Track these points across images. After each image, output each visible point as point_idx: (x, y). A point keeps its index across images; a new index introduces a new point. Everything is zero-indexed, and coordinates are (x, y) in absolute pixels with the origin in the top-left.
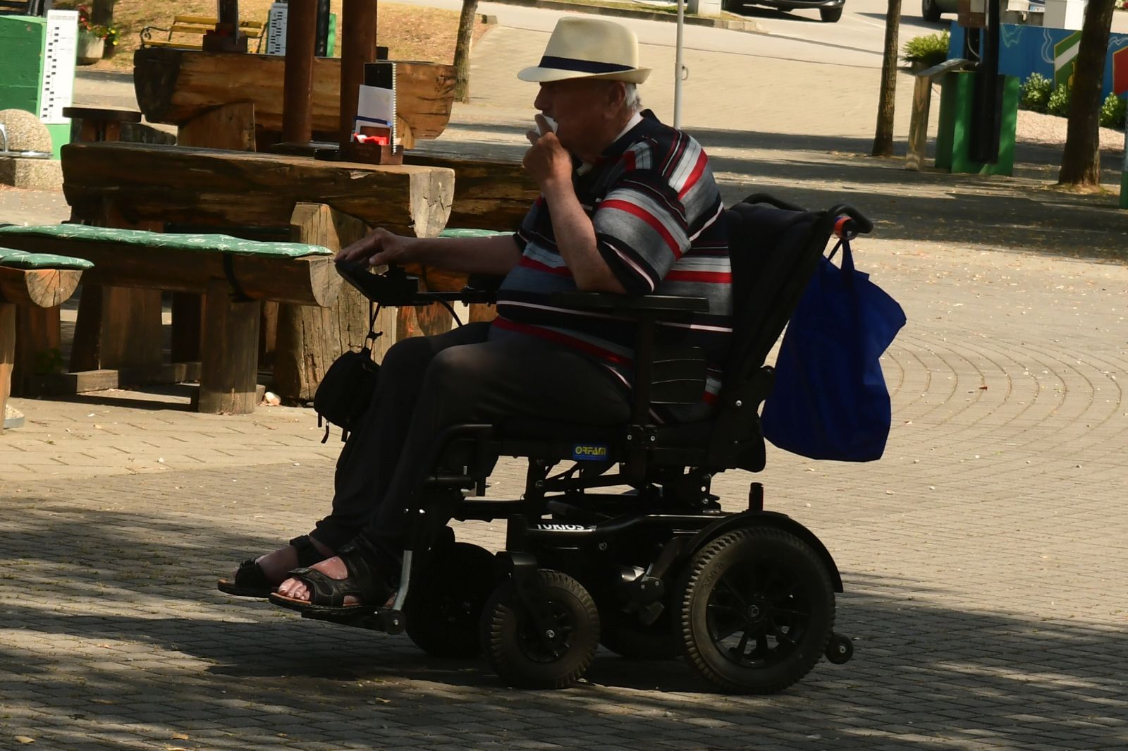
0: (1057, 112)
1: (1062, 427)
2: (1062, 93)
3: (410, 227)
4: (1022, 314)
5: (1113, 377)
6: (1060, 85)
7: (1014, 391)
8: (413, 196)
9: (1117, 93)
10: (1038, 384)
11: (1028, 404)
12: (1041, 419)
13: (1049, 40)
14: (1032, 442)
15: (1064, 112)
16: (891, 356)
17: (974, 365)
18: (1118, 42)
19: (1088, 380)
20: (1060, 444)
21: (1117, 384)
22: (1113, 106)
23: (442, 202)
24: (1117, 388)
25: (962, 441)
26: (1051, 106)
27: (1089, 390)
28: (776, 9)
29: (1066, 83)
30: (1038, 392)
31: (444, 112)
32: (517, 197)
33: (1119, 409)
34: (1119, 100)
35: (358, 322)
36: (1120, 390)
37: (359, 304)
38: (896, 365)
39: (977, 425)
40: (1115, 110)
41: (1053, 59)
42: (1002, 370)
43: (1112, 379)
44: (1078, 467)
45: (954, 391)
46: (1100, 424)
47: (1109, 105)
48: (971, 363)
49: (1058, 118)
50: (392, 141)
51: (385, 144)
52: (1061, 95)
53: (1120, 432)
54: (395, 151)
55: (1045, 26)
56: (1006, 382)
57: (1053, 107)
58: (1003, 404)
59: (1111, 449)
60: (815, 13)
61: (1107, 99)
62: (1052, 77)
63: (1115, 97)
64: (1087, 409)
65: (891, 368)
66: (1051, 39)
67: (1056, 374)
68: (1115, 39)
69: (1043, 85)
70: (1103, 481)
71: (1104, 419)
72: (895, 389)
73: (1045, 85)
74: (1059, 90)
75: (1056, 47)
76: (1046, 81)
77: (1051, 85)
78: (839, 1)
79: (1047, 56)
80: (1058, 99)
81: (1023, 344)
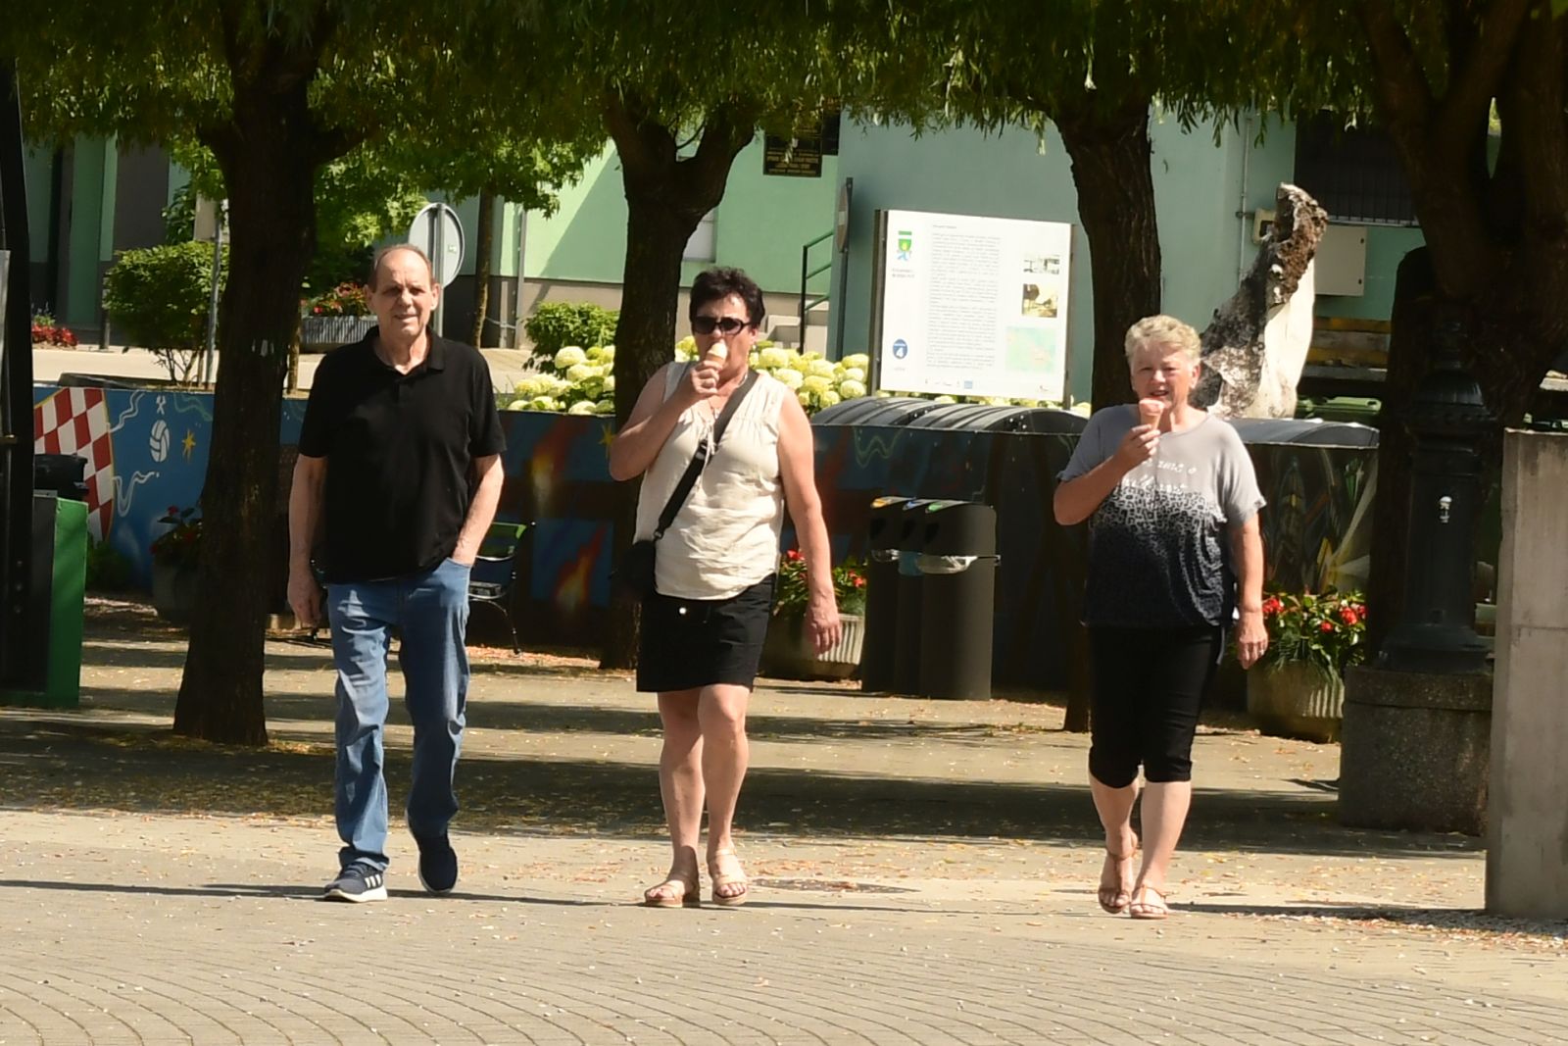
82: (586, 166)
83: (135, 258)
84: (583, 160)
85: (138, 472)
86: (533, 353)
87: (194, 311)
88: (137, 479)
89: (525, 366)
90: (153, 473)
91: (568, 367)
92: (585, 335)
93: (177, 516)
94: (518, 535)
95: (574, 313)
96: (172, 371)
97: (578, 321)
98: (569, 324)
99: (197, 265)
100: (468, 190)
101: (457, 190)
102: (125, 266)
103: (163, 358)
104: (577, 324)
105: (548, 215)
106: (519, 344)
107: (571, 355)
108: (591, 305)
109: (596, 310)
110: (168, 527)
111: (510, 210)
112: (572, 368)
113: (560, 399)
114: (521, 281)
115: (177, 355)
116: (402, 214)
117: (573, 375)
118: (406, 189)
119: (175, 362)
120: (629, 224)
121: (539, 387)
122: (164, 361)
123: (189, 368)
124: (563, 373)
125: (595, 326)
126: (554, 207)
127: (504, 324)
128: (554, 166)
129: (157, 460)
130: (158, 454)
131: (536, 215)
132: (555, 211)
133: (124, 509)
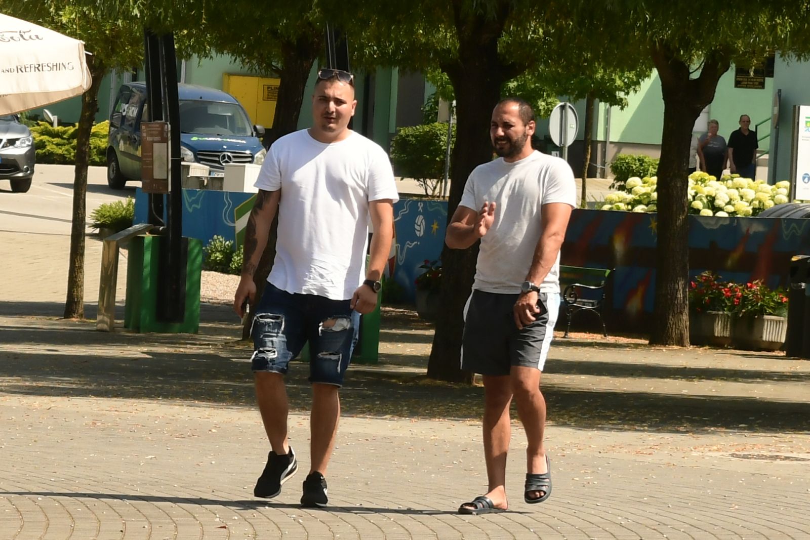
4: (211, 463)
5: (300, 521)
13: (229, 204)
16: (87, 507)
21: (304, 527)
24: (304, 531)
26: (233, 266)
27: (278, 534)
38: (93, 516)
41: (234, 223)
42: (194, 517)
43: (299, 522)
55: (224, 190)
56: (199, 529)
57: (236, 267)
60: (5, 184)
62: (233, 239)
66: (231, 202)
69: (225, 247)
73: (227, 247)
74: (240, 251)
75: (236, 210)
76: (227, 243)
77: (233, 246)
78: (29, 172)
79: (229, 221)
80: (240, 260)
81: (213, 492)
82: (642, 83)
83: (407, 131)
84: (640, 80)
85: (408, 242)
86: (614, 181)
87: (437, 159)
88: (408, 246)
89: (610, 188)
90: (416, 243)
91: (633, 188)
92: (641, 171)
93: (429, 265)
94: (607, 274)
95: (636, 160)
96: (426, 190)
97: (638, 164)
98: (633, 165)
99: (439, 135)
100: (580, 96)
101: (574, 96)
102: (402, 136)
103: (422, 183)
104: (637, 166)
105: (622, 109)
106: (607, 176)
107: (634, 182)
108: (644, 156)
109: (647, 158)
110: (424, 270)
111: (602, 106)
112: (634, 188)
113: (628, 204)
114: (608, 143)
115: (429, 182)
116: (546, 108)
117: (635, 192)
118: (548, 96)
119: (428, 185)
120: (665, 113)
121: (617, 198)
122: (422, 185)
123: (435, 188)
124: (630, 191)
125: (646, 167)
126: (625, 105)
127: (599, 166)
128: (625, 83)
129: (418, 235)
130: (419, 232)
131: (616, 109)
132: (626, 107)
133: (401, 261)
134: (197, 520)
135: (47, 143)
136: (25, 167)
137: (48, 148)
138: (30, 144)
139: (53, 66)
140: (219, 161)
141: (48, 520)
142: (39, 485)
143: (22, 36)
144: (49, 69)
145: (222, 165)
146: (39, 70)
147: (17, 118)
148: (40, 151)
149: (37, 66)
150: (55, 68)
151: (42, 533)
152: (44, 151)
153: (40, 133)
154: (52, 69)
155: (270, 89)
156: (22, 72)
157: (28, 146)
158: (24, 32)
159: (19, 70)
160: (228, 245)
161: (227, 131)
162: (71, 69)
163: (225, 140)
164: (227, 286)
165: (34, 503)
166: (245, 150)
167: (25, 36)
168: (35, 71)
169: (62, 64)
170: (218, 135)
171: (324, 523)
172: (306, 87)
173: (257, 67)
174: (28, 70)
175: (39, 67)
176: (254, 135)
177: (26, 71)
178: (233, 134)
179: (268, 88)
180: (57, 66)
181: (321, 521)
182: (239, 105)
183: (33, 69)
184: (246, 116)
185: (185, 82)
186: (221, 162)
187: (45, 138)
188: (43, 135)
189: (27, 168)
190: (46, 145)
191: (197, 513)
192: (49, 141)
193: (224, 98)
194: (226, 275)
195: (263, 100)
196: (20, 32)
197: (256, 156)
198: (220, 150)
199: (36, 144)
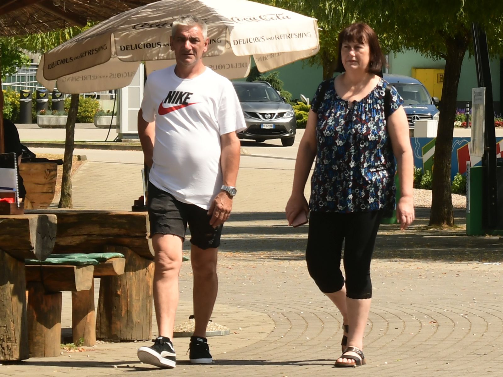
0: (426, 187)
1: (437, 344)
2: (428, 176)
3: (31, 251)
4: (410, 290)
5: (466, 317)
6: (427, 171)
7: (407, 328)
8: (32, 232)
9: (461, 173)
10: (421, 323)
11: (416, 334)
12: (424, 341)
13: (418, 145)
14: (419, 353)
15: (431, 187)
16: (332, 316)
17: (382, 317)
18: (460, 143)
19: (451, 319)
20: (436, 353)
21: (468, 320)
22: (459, 181)
23: (50, 235)
24: (468, 322)
25: (377, 356)
26: (423, 184)
27: (452, 324)
28: (255, 141)
29: (430, 170)
30: (421, 327)
31: (51, 191)
32: (97, 233)
33: (470, 332)
34: (463, 177)
35: (3, 311)
36: (471, 323)
37: (3, 300)
38: (336, 320)
39: (385, 347)
40: (461, 183)
41: (422, 156)
42: (399, 318)
43: (465, 318)
44: (447, 364)
45: (371, 331)
46: (459, 341)
47: (456, 181)
48: (380, 316)
49: (427, 190)
50: (17, 200)
51: (13, 203)
52: (428, 177)
53: (472, 344)
54: (19, 206)
55: (415, 137)
56: (402, 324)
57: (424, 184)
58: (400, 335)
59: (467, 353)
60: (278, 141)
61: (455, 177)
62: (422, 167)
63: (460, 176)
64: (451, 334)
65: (333, 322)
66: (419, 144)
67: (432, 318)
68: (457, 141)
69: (417, 172)
70: (462, 370)
71: (461, 338)
72: (335, 332)
73: (418, 172)
74: (426, 174)
75: (423, 149)
76: (418, 169)
77: (422, 171)
78: (293, 133)
79: (418, 156)
80: (427, 179)
81: (411, 304)
134: (401, 319)
135: (303, 116)
136: (290, 130)
137: (304, 118)
138: (293, 115)
139: (298, 34)
140: (411, 120)
141: (307, 323)
142: (302, 306)
143: (278, 17)
144: (296, 37)
145: (413, 123)
146: (289, 38)
147: (284, 100)
148: (299, 121)
149: (288, 35)
150: (299, 36)
151: (303, 331)
152: (302, 120)
153: (298, 109)
154: (298, 37)
155: (441, 76)
156: (279, 39)
157: (292, 116)
158: (279, 15)
159: (277, 38)
160: (419, 170)
161: (416, 102)
162: (310, 36)
163: (414, 107)
164: (419, 196)
165: (298, 315)
166: (428, 113)
167: (279, 17)
168: (287, 38)
169: (304, 33)
170: (410, 104)
171: (481, 317)
172: (462, 66)
173: (431, 55)
174: (282, 37)
175: (289, 36)
176: (432, 103)
177: (281, 38)
178: (419, 104)
179: (440, 75)
180: (301, 35)
181: (479, 317)
182: (422, 85)
183: (286, 37)
184: (427, 92)
185: (388, 73)
186: (413, 121)
187: (302, 112)
188: (301, 110)
189: (292, 131)
190: (303, 117)
191: (401, 316)
192: (304, 114)
193: (413, 81)
194: (418, 190)
195: (438, 83)
196: (277, 15)
197: (434, 116)
198: (412, 114)
199: (297, 116)
